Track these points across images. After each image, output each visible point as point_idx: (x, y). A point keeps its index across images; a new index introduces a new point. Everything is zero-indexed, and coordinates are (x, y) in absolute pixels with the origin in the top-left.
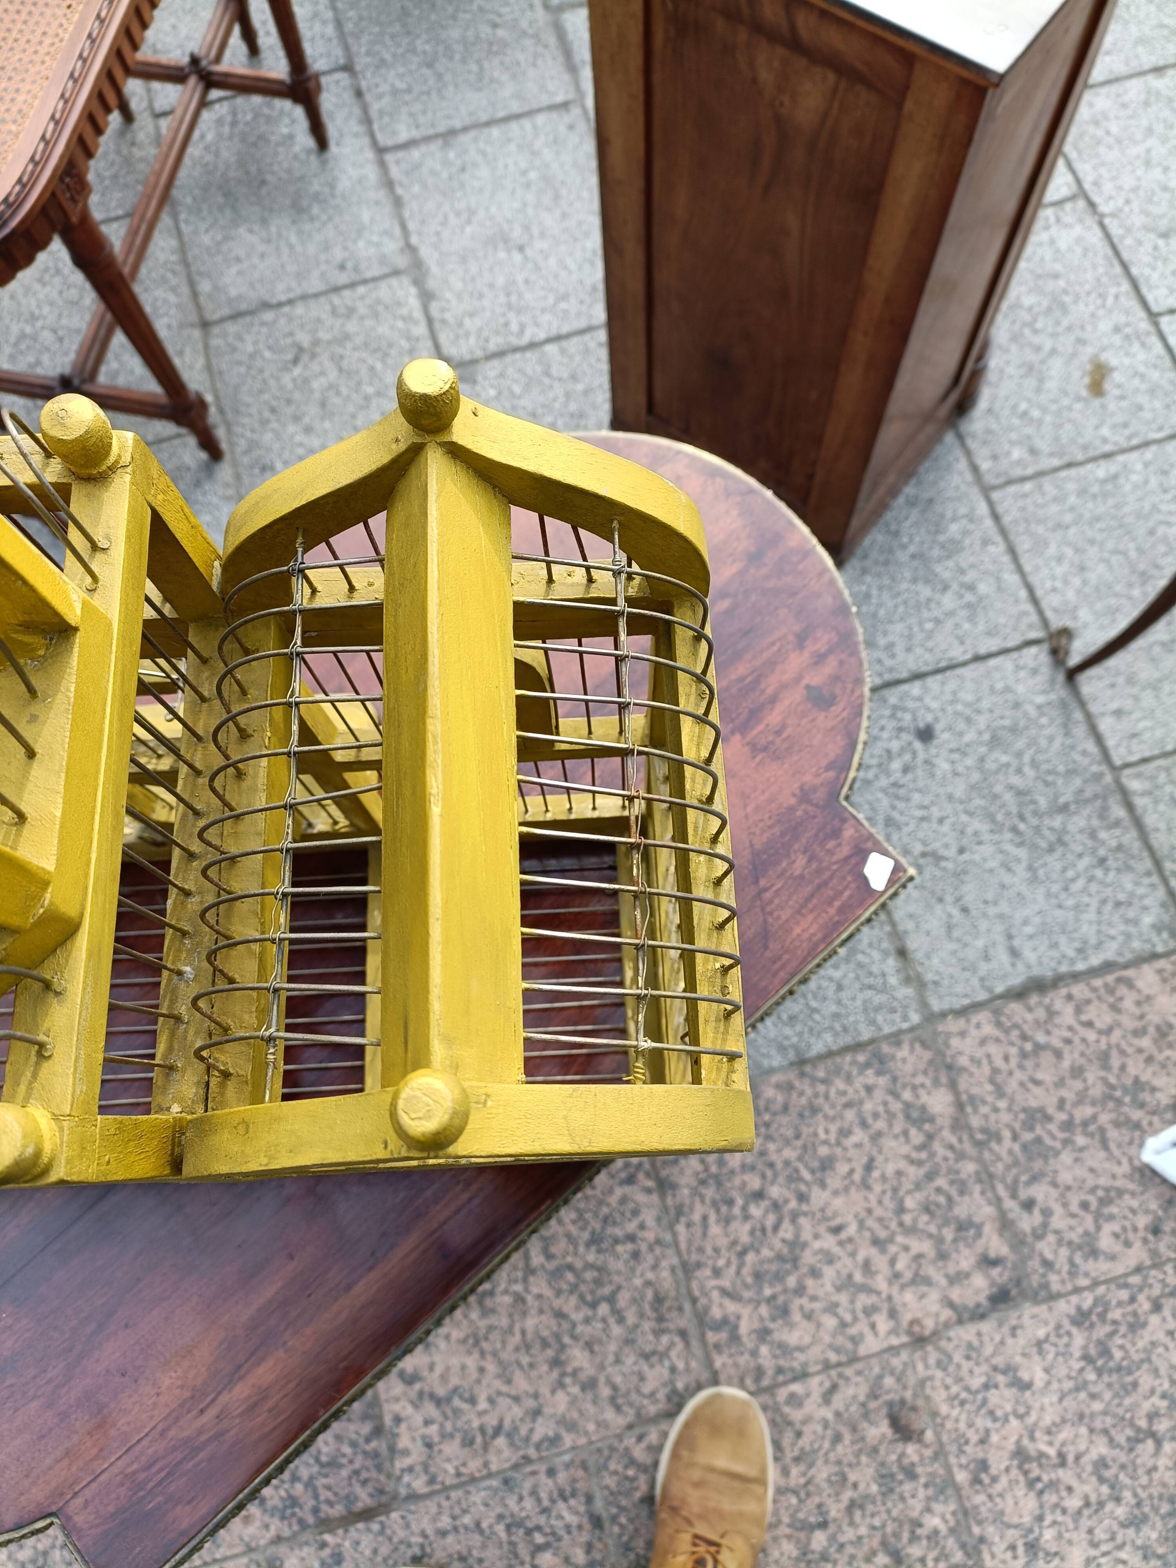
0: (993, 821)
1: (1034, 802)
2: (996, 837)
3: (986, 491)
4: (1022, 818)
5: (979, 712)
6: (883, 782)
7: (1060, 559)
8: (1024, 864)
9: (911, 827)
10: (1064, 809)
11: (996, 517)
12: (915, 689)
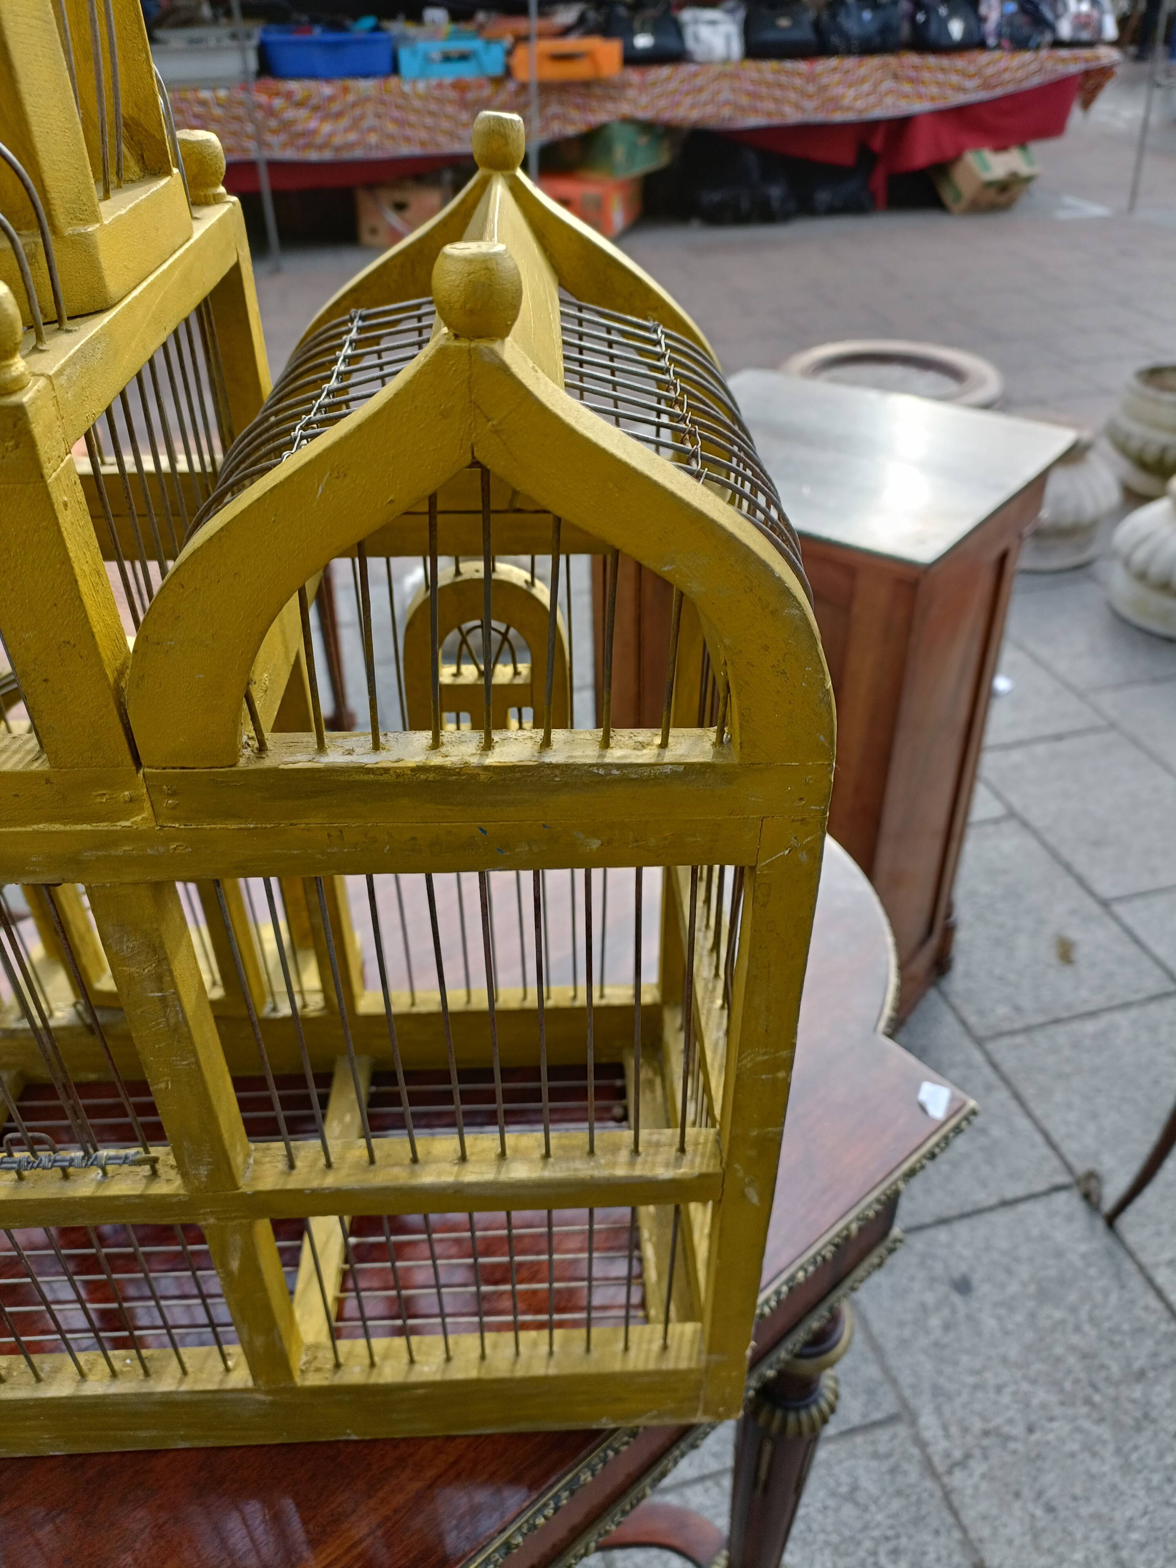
0: (1062, 1391)
1: (1102, 1367)
2: (1070, 1411)
3: (979, 1042)
4: (1096, 1389)
5: (1017, 1260)
6: (923, 1341)
7: (1069, 1106)
8: (1111, 1448)
9: (964, 1398)
10: (1141, 1375)
11: (994, 1066)
12: (942, 1235)
